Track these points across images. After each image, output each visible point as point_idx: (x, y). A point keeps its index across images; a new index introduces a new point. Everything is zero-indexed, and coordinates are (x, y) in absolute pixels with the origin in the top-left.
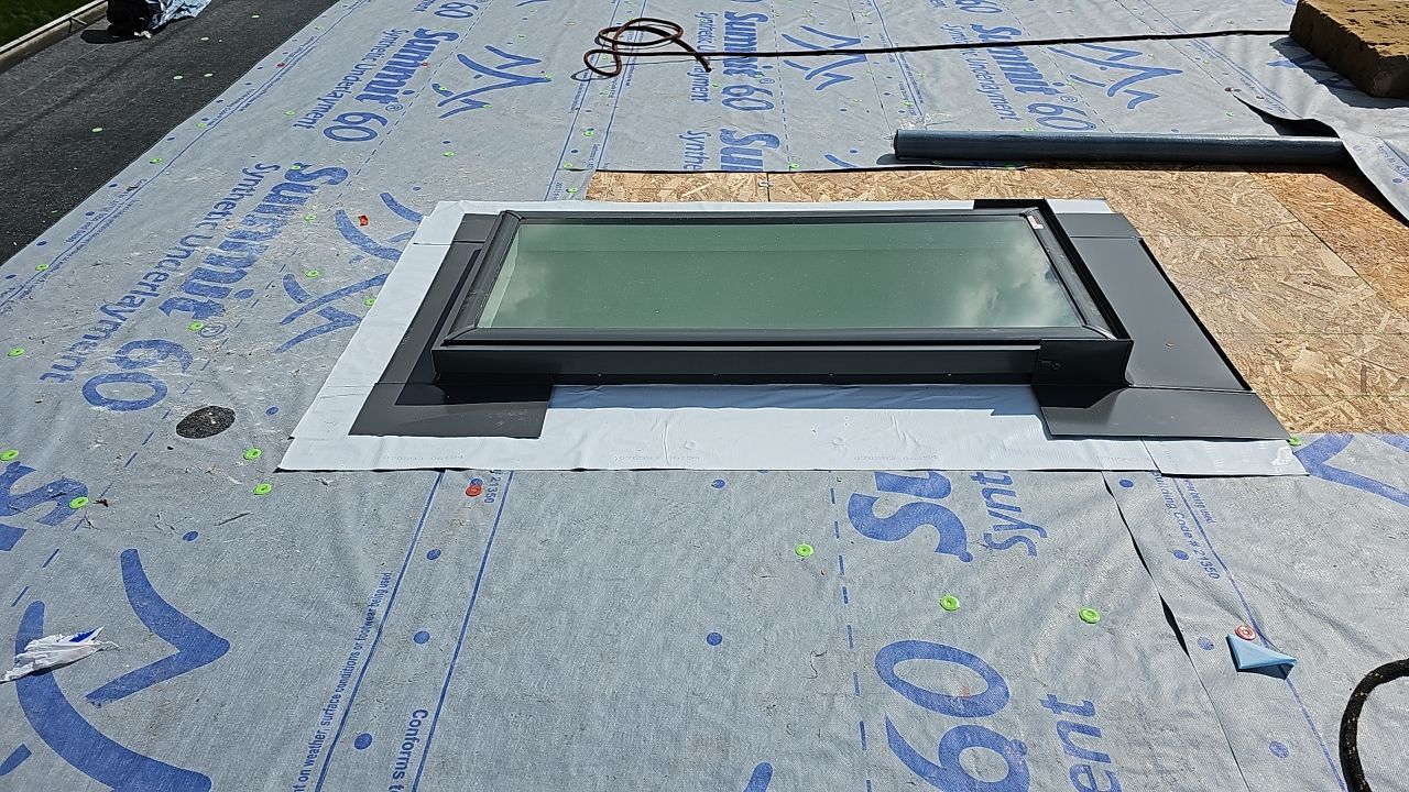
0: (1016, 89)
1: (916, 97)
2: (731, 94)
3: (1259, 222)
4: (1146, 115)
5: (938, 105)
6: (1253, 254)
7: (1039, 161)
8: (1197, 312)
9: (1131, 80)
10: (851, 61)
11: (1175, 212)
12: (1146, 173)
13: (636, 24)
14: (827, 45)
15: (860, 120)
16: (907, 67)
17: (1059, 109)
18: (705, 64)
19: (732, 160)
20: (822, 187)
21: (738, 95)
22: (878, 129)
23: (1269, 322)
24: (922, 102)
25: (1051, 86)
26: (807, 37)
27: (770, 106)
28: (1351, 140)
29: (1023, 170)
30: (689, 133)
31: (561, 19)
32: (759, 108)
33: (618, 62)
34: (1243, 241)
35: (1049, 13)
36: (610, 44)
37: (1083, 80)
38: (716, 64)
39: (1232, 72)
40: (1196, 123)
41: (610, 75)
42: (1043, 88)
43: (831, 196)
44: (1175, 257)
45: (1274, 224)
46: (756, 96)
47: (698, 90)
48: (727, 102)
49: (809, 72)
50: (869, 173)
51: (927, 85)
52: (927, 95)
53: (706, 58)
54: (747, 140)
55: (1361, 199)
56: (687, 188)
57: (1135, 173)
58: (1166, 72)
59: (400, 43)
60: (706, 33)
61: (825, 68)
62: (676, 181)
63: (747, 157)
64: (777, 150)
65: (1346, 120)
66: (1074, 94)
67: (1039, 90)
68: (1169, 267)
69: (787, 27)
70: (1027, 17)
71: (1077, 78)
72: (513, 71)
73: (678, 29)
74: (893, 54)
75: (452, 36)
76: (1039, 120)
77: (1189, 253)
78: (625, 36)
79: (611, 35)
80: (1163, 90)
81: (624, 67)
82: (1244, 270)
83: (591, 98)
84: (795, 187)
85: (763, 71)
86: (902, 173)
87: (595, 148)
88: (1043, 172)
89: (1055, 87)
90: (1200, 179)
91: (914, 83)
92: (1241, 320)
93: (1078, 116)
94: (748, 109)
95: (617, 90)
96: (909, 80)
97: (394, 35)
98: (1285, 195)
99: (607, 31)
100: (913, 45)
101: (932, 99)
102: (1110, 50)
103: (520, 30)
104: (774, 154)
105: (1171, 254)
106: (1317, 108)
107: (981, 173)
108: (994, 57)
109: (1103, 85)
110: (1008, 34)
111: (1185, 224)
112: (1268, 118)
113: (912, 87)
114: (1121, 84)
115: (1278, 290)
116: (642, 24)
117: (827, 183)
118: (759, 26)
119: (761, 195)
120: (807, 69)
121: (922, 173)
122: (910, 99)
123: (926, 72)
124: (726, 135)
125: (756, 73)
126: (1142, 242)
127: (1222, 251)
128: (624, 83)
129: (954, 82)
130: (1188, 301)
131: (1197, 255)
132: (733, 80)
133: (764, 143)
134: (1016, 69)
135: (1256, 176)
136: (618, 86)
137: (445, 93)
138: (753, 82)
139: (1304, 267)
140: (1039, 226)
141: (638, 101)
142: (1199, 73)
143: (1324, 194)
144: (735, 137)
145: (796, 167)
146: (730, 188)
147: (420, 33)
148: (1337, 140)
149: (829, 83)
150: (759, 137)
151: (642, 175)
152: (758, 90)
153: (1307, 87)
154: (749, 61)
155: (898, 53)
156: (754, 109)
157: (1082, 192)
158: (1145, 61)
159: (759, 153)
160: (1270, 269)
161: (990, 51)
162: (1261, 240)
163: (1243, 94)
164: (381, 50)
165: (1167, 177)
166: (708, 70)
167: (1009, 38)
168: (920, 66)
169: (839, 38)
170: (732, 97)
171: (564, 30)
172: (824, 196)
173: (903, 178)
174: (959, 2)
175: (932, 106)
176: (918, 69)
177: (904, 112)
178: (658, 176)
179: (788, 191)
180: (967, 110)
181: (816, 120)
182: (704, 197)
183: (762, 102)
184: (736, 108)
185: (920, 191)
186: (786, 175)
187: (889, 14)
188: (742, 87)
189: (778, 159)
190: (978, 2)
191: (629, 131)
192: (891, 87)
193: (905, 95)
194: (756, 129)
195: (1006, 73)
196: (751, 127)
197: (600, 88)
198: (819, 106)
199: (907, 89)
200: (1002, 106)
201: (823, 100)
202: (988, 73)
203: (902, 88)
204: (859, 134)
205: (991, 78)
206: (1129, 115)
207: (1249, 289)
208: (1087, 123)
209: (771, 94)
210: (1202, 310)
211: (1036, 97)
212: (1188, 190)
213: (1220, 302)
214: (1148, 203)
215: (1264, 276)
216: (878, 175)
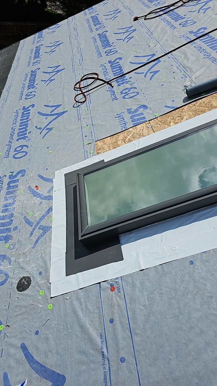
1: (184, 69)
5: (193, 70)
10: (156, 64)
13: (83, 78)
14: (145, 60)
15: (170, 87)
16: (176, 58)
18: (111, 85)
19: (135, 120)
20: (169, 119)
21: (126, 93)
22: (177, 88)
24: (187, 71)
26: (137, 60)
27: (138, 93)
30: (117, 115)
31: (61, 86)
32: (135, 96)
33: (84, 95)
35: (213, 16)
36: (79, 89)
38: (114, 83)
41: (84, 102)
43: (174, 122)
46: (132, 90)
47: (113, 96)
48: (124, 97)
49: (144, 74)
50: (182, 108)
51: (186, 63)
52: (188, 67)
53: (110, 82)
54: (136, 110)
56: (126, 137)
59: (20, 115)
60: (105, 73)
61: (149, 70)
62: (121, 136)
63: (139, 117)
64: (148, 110)
69: (130, 58)
70: (206, 21)
72: (56, 112)
73: (97, 74)
74: (168, 55)
75: (33, 106)
78: (83, 84)
79: (78, 86)
81: (87, 96)
83: (82, 114)
84: (161, 123)
85: (130, 80)
86: (193, 103)
87: (91, 132)
91: (181, 64)
94: (131, 97)
95: (88, 106)
96: (178, 63)
97: (17, 112)
99: (76, 85)
101: (190, 68)
103: (51, 95)
104: (148, 112)
108: (203, 42)
110: (203, 30)
113: (181, 66)
116: (85, 77)
117: (170, 117)
118: (121, 62)
119: (150, 131)
121: (200, 101)
122: (182, 71)
123: (183, 58)
124: (129, 111)
125: (128, 82)
128: (90, 103)
129: (194, 58)
132: (122, 87)
133: (142, 109)
134: (212, 44)
136: (88, 105)
137: (40, 128)
138: (128, 86)
141: (96, 108)
144: (133, 110)
145: (157, 115)
146: (139, 132)
147: (24, 108)
149: (153, 76)
150: (140, 107)
151: (110, 137)
152: (131, 88)
154: (124, 78)
155: (170, 54)
156: (133, 96)
159: (142, 114)
161: (200, 40)
164: (16, 119)
166: (113, 87)
167: (204, 32)
168: (180, 56)
169: (148, 56)
170: (125, 94)
171: (63, 89)
172: (171, 123)
173: (195, 105)
174: (180, 24)
175: (191, 71)
176: (180, 58)
177: (183, 78)
178: (115, 136)
179: (158, 126)
180: (204, 68)
181: (155, 93)
182: (132, 139)
183: (134, 92)
184: (127, 98)
185: (203, 109)
186: (155, 119)
187: (160, 39)
188: (126, 89)
189: (150, 114)
190: (187, 22)
191: (99, 122)
192: (174, 69)
193: (180, 70)
194: (137, 105)
195: (210, 47)
196: (135, 104)
197: (83, 108)
198: (154, 87)
199: (179, 68)
200: (215, 61)
201: (154, 83)
202: (204, 49)
203: (178, 68)
204: (172, 93)
205: (206, 51)
209: (136, 88)
216: (186, 107)
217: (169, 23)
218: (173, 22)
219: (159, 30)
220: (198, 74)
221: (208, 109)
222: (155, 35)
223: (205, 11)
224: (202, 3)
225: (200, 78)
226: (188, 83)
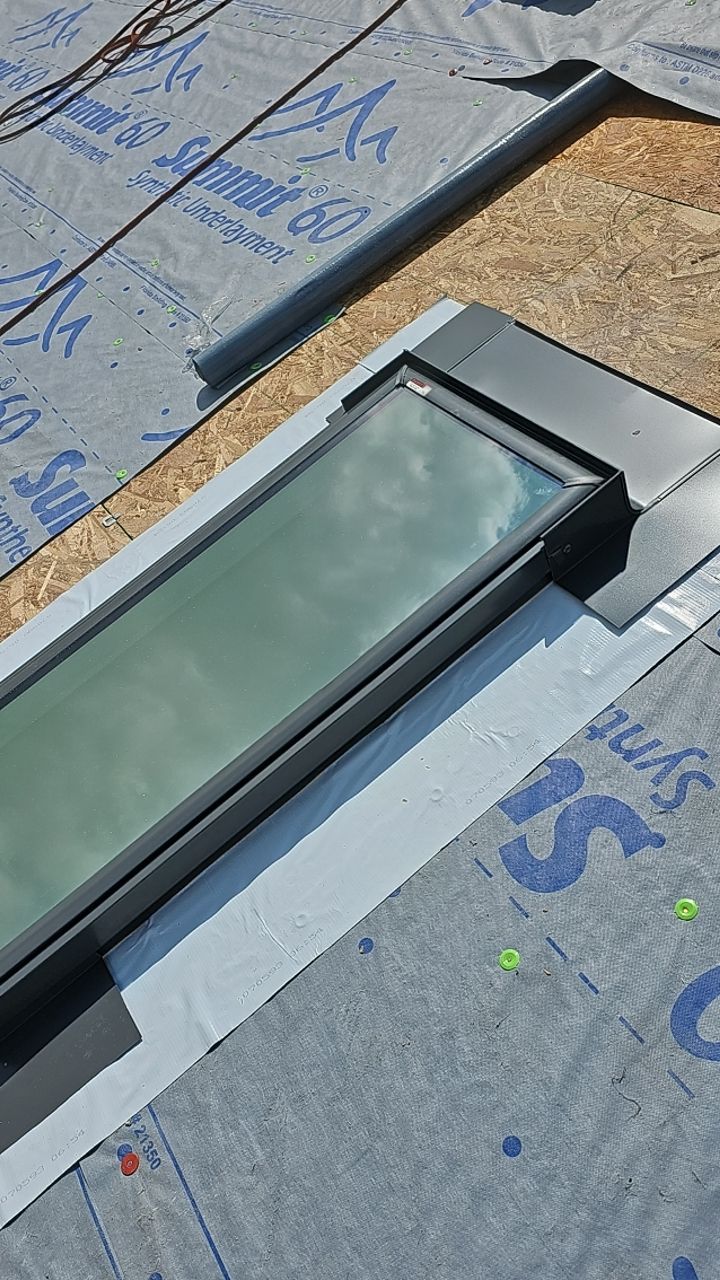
0: (261, 214)
1: (171, 294)
3: (600, 218)
4: (404, 161)
5: (201, 290)
6: (624, 262)
7: (350, 291)
8: (628, 372)
9: (356, 127)
10: (73, 295)
11: (520, 263)
12: (457, 233)
14: (30, 290)
15: (141, 367)
16: (133, 262)
17: (318, 211)
19: (52, 514)
20: (169, 480)
22: (167, 364)
23: (698, 334)
24: (182, 297)
25: (290, 187)
27: (36, 414)
28: (607, 59)
29: (344, 314)
32: (28, 425)
34: (603, 252)
35: (218, 94)
37: (313, 158)
39: (440, 48)
40: (455, 138)
42: (283, 194)
43: (189, 486)
44: (560, 320)
45: (615, 213)
46: (11, 409)
49: (41, 339)
50: (202, 428)
51: (171, 271)
52: (181, 285)
54: (47, 477)
55: (664, 123)
56: (36, 586)
57: (447, 240)
58: (381, 92)
61: (53, 323)
62: (16, 586)
63: (64, 498)
64: (88, 468)
65: (582, 35)
66: (318, 181)
67: (282, 200)
68: (564, 335)
70: (200, 113)
71: (307, 159)
74: (106, 255)
76: (313, 239)
77: (568, 303)
80: (395, 117)
82: (630, 288)
84: (145, 502)
86: (234, 403)
88: (364, 302)
89: (294, 186)
90: (510, 205)
91: (156, 278)
92: (673, 351)
93: (342, 208)
94: (16, 435)
96: (148, 278)
98: (597, 167)
100: (118, 230)
101: (191, 287)
102: (308, 101)
104: (89, 474)
105: (553, 319)
106: (548, 40)
107: (309, 349)
108: (209, 188)
109: (336, 151)
110: (196, 149)
111: (538, 271)
112: (515, 84)
113: (158, 285)
114: (351, 138)
115: (677, 290)
117: (171, 472)
119: (117, 537)
120: (36, 337)
121: (252, 390)
122: (168, 302)
123: (157, 255)
124: (22, 486)
126: (518, 324)
127: (594, 279)
129: (193, 250)
130: (611, 365)
131: (576, 300)
133: (67, 468)
134: (240, 190)
135: (558, 163)
139: (678, 244)
140: (425, 391)
142: (412, 71)
143: (629, 142)
144: (33, 481)
145: (124, 474)
146: (79, 552)
148: (601, 70)
149: (72, 339)
150: (57, 463)
152: (7, 401)
153: (518, 19)
155: (110, 250)
156: (23, 430)
157: (418, 302)
158: (351, 92)
159: (71, 485)
160: (650, 269)
161: (199, 183)
162: (618, 239)
163: (469, 69)
165: (479, 223)
168: (145, 252)
169: (36, 272)
172: (181, 491)
173: (239, 409)
174: (118, 141)
175: (198, 297)
176: (147, 258)
177: (175, 324)
179: (141, 512)
180: (234, 276)
181: (97, 398)
182: (62, 585)
183: (21, 414)
185: (269, 414)
186: (122, 492)
187: (62, 205)
189: (98, 477)
190: (137, 128)
192: (137, 301)
193: (159, 300)
194: (46, 455)
195: (234, 202)
196: (36, 457)
198: (86, 378)
199: (155, 292)
200: (263, 246)
201: (83, 366)
202: (217, 214)
203: (150, 294)
204: (154, 385)
205: (225, 218)
206: (388, 171)
207: (652, 308)
208: (357, 210)
209: (22, 397)
210: (633, 366)
211: (285, 212)
212: (509, 226)
213: (639, 344)
214: (488, 270)
215: (652, 282)
216: (212, 424)
217: (78, 143)
218: (91, 135)
219: (50, 172)
220: (219, 300)
221: (282, 411)
222: (42, 193)
223: (189, 80)
224: (171, 54)
225: (230, 312)
226: (197, 341)
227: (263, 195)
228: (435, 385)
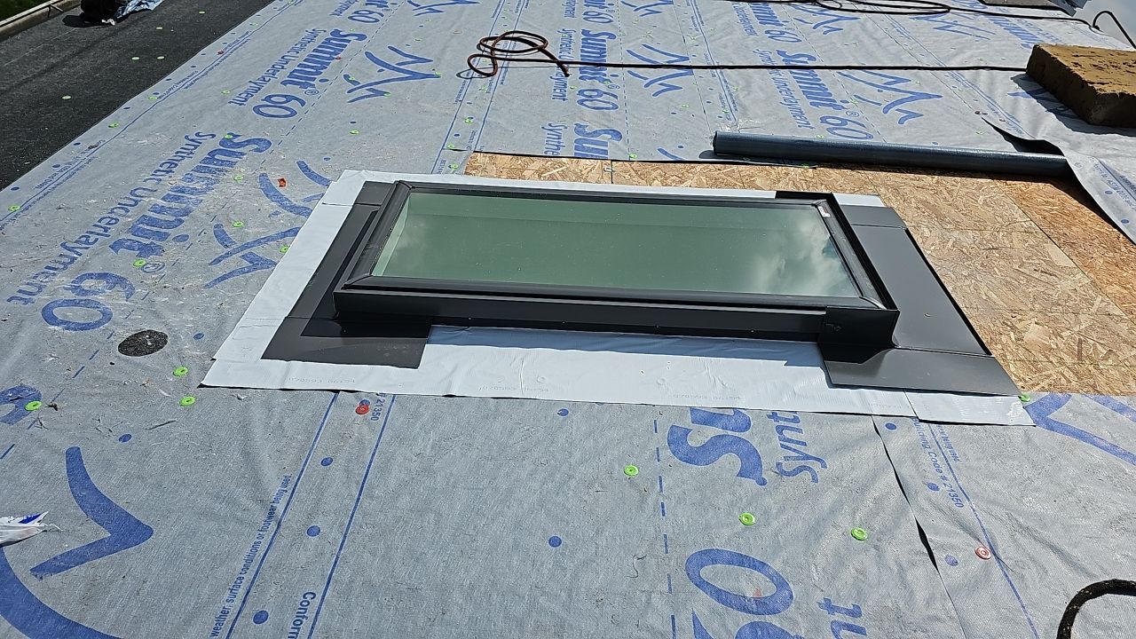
0: (811, 104)
1: (732, 106)
2: (585, 96)
3: (1000, 220)
4: (913, 129)
5: (749, 113)
6: (995, 245)
7: (828, 162)
8: (950, 289)
9: (901, 101)
10: (681, 75)
11: (934, 209)
12: (912, 176)
13: (511, 35)
14: (662, 60)
15: (687, 123)
16: (725, 82)
17: (844, 122)
18: (565, 70)
19: (583, 149)
20: (655, 174)
21: (590, 97)
22: (701, 130)
23: (1006, 300)
24: (736, 110)
25: (839, 103)
26: (647, 54)
27: (615, 107)
28: (1072, 157)
29: (815, 168)
30: (550, 125)
31: (450, 28)
32: (607, 108)
33: (495, 65)
34: (987, 235)
35: (839, 45)
36: (489, 50)
37: (864, 100)
38: (574, 71)
39: (981, 99)
40: (951, 138)
41: (488, 75)
42: (832, 103)
43: (662, 182)
44: (933, 245)
45: (1012, 222)
46: (605, 98)
47: (558, 91)
48: (581, 102)
49: (647, 81)
50: (692, 165)
51: (741, 97)
52: (741, 105)
53: (566, 65)
54: (596, 133)
55: (1080, 205)
56: (546, 170)
57: (904, 175)
58: (929, 96)
59: (319, 40)
60: (566, 45)
61: (660, 79)
62: (538, 163)
63: (593, 146)
64: (620, 143)
65: (1069, 141)
66: (857, 110)
67: (830, 105)
68: (928, 252)
69: (631, 44)
70: (821, 47)
71: (859, 98)
72: (410, 68)
73: (544, 41)
74: (714, 70)
75: (362, 37)
76: (828, 130)
77: (944, 242)
78: (502, 45)
79: (490, 43)
80: (927, 111)
81: (499, 69)
82: (987, 257)
83: (472, 94)
84: (633, 173)
85: (611, 78)
86: (719, 166)
87: (474, 133)
88: (831, 171)
89: (842, 104)
90: (954, 183)
91: (731, 95)
92: (984, 297)
93: (859, 128)
94: (598, 108)
95: (493, 87)
96: (727, 92)
97: (314, 34)
98: (1020, 199)
99: (487, 40)
100: (731, 64)
101: (745, 109)
102: (885, 76)
103: (416, 35)
104: (617, 146)
105: (929, 242)
106: (1046, 131)
107: (781, 169)
108: (794, 77)
109: (880, 104)
110: (806, 59)
111: (941, 218)
112: (1008, 137)
113: (729, 97)
114: (894, 104)
115: (1013, 275)
116: (516, 35)
117: (659, 171)
118: (609, 43)
119: (606, 178)
120: (646, 79)
121: (735, 167)
122: (727, 107)
123: (741, 86)
124: (579, 129)
125: (606, 80)
126: (907, 231)
127: (970, 241)
128: (499, 82)
129: (762, 96)
130: (943, 280)
131: (950, 243)
132: (586, 84)
133: (609, 136)
134: (811, 88)
135: (999, 183)
136: (494, 84)
137: (354, 82)
138: (602, 87)
139: (1035, 258)
140: (827, 215)
141: (509, 98)
142: (955, 98)
143: (1051, 200)
144: (587, 130)
145: (634, 157)
146: (581, 171)
147: (336, 33)
148: (1062, 157)
149: (663, 91)
151: (511, 157)
152: (606, 93)
153: (1039, 114)
154: (600, 70)
155: (718, 70)
156: (603, 108)
157: (860, 189)
158: (913, 86)
159: (605, 144)
160: (1009, 258)
161: (791, 73)
162: (1001, 234)
163: (990, 118)
164: (303, 45)
165: (928, 180)
166: (567, 75)
167: (806, 62)
168: (736, 82)
169: (673, 56)
170: (585, 98)
171: (452, 37)
172: (656, 182)
173: (718, 169)
174: (768, 32)
175: (744, 114)
176: (734, 84)
177: (722, 117)
178: (524, 158)
179: (627, 176)
180: (772, 119)
181: (652, 120)
182: (560, 178)
183: (609, 103)
184: (588, 107)
185: (733, 181)
186: (626, 163)
187: (712, 38)
188: (593, 90)
189: (620, 149)
190: (782, 33)
191: (502, 122)
192: (712, 97)
193: (723, 103)
194: (605, 126)
195: (803, 91)
196: (599, 123)
197: (479, 86)
198: (654, 109)
199: (724, 99)
200: (800, 116)
201: (658, 104)
202: (789, 90)
203: (721, 98)
204: (685, 133)
205: (791, 94)
206: (899, 129)
207: (993, 274)
208: (866, 134)
209: (616, 97)
210: (954, 289)
211: (827, 111)
212: (944, 192)
213: (968, 282)
214: (913, 200)
215: (1002, 263)
216: (699, 167)
217: (745, 20)
218: (755, 22)
219: (719, 23)
221: (741, 184)
222: (707, 28)
223: (829, 31)
224: (831, 15)
225: (755, 130)
227: (820, 96)
228: (833, 216)
